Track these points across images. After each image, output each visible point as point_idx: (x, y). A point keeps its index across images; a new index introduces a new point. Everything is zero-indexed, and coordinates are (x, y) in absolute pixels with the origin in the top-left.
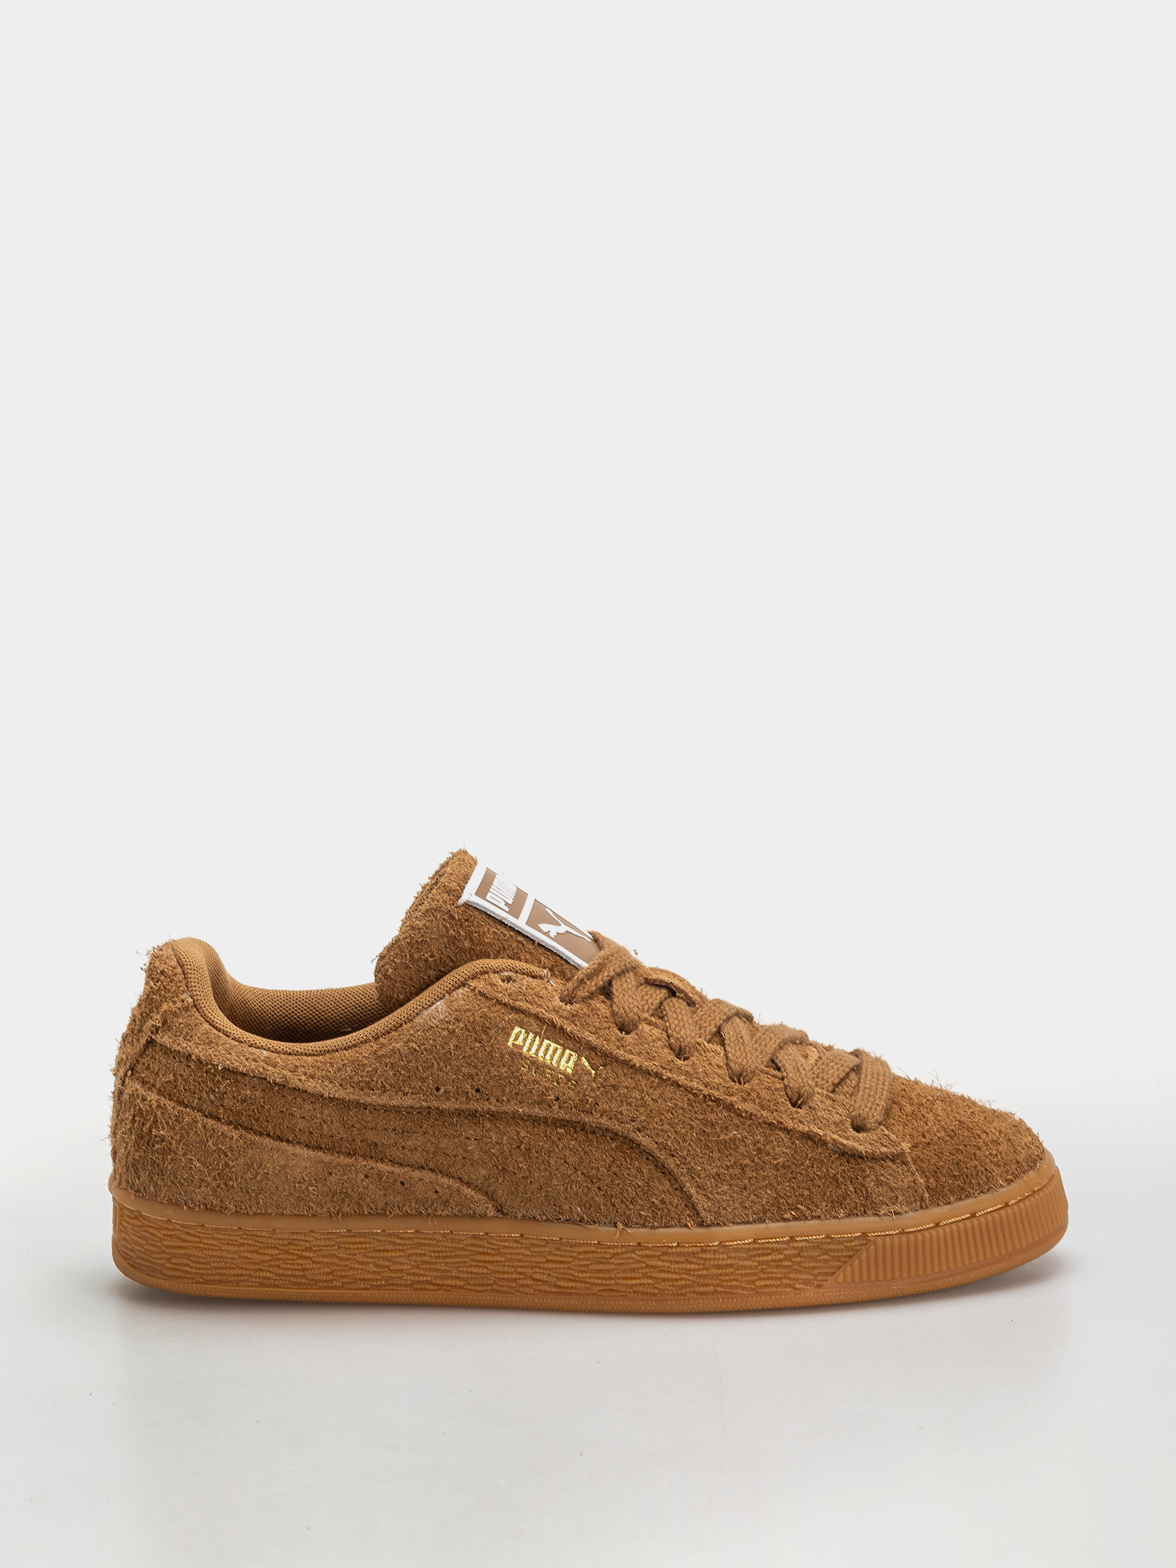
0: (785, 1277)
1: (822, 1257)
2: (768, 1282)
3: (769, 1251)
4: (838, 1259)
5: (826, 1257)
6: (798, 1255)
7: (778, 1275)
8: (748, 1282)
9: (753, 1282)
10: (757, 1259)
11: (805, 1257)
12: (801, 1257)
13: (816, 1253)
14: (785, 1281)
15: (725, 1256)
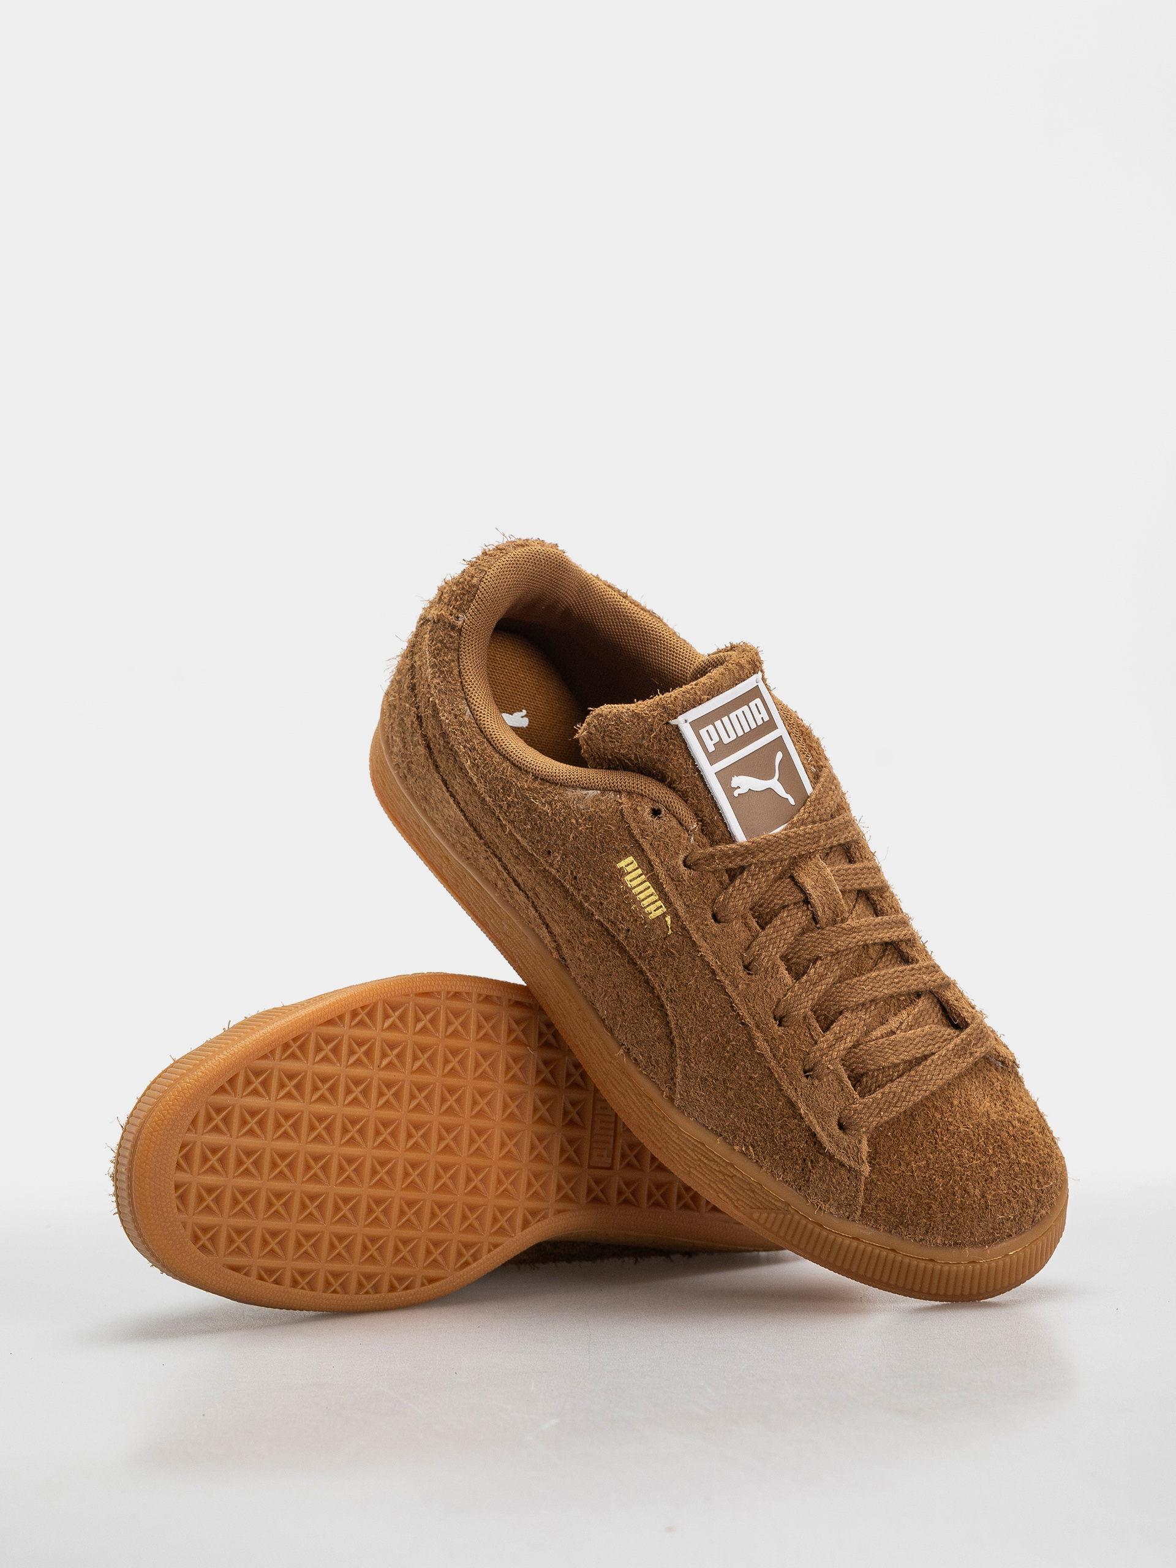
0: (714, 1182)
1: (748, 1192)
2: (699, 1176)
3: (711, 1159)
4: (760, 1202)
5: (752, 1195)
6: (731, 1177)
7: (710, 1178)
8: (686, 1164)
9: (690, 1167)
10: (699, 1156)
11: (735, 1182)
12: (733, 1181)
13: (745, 1187)
14: (713, 1185)
15: (676, 1136)
